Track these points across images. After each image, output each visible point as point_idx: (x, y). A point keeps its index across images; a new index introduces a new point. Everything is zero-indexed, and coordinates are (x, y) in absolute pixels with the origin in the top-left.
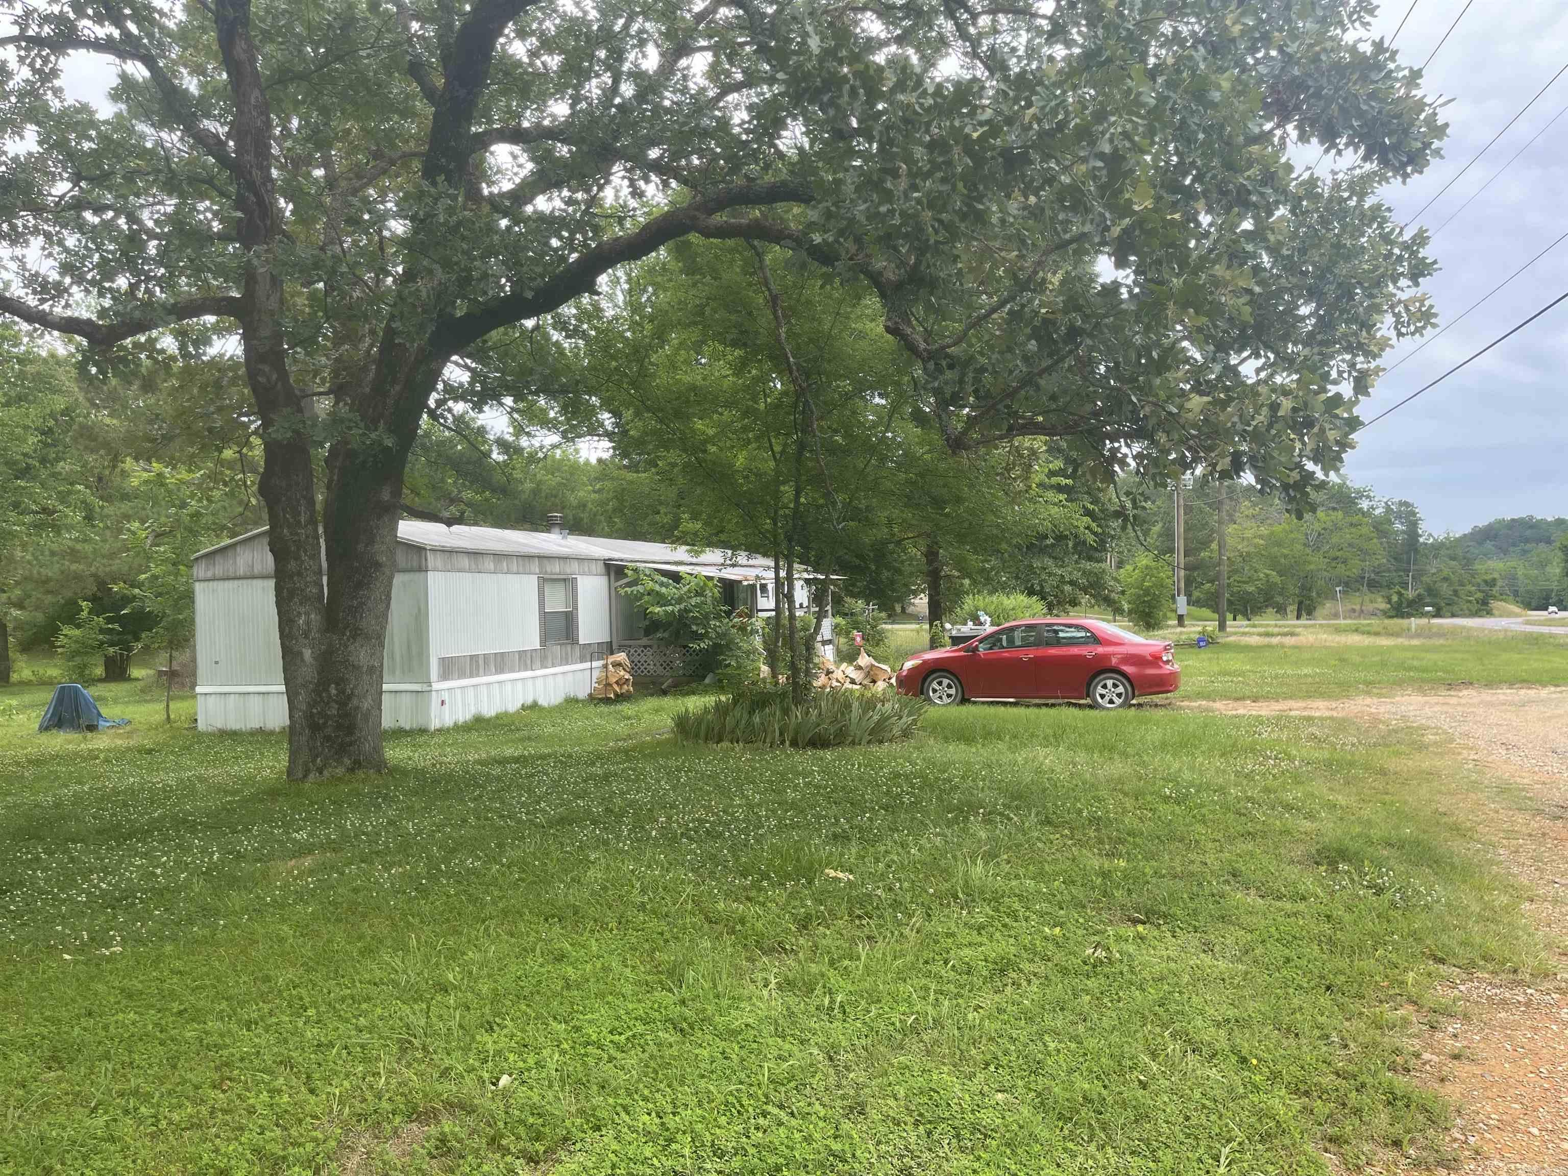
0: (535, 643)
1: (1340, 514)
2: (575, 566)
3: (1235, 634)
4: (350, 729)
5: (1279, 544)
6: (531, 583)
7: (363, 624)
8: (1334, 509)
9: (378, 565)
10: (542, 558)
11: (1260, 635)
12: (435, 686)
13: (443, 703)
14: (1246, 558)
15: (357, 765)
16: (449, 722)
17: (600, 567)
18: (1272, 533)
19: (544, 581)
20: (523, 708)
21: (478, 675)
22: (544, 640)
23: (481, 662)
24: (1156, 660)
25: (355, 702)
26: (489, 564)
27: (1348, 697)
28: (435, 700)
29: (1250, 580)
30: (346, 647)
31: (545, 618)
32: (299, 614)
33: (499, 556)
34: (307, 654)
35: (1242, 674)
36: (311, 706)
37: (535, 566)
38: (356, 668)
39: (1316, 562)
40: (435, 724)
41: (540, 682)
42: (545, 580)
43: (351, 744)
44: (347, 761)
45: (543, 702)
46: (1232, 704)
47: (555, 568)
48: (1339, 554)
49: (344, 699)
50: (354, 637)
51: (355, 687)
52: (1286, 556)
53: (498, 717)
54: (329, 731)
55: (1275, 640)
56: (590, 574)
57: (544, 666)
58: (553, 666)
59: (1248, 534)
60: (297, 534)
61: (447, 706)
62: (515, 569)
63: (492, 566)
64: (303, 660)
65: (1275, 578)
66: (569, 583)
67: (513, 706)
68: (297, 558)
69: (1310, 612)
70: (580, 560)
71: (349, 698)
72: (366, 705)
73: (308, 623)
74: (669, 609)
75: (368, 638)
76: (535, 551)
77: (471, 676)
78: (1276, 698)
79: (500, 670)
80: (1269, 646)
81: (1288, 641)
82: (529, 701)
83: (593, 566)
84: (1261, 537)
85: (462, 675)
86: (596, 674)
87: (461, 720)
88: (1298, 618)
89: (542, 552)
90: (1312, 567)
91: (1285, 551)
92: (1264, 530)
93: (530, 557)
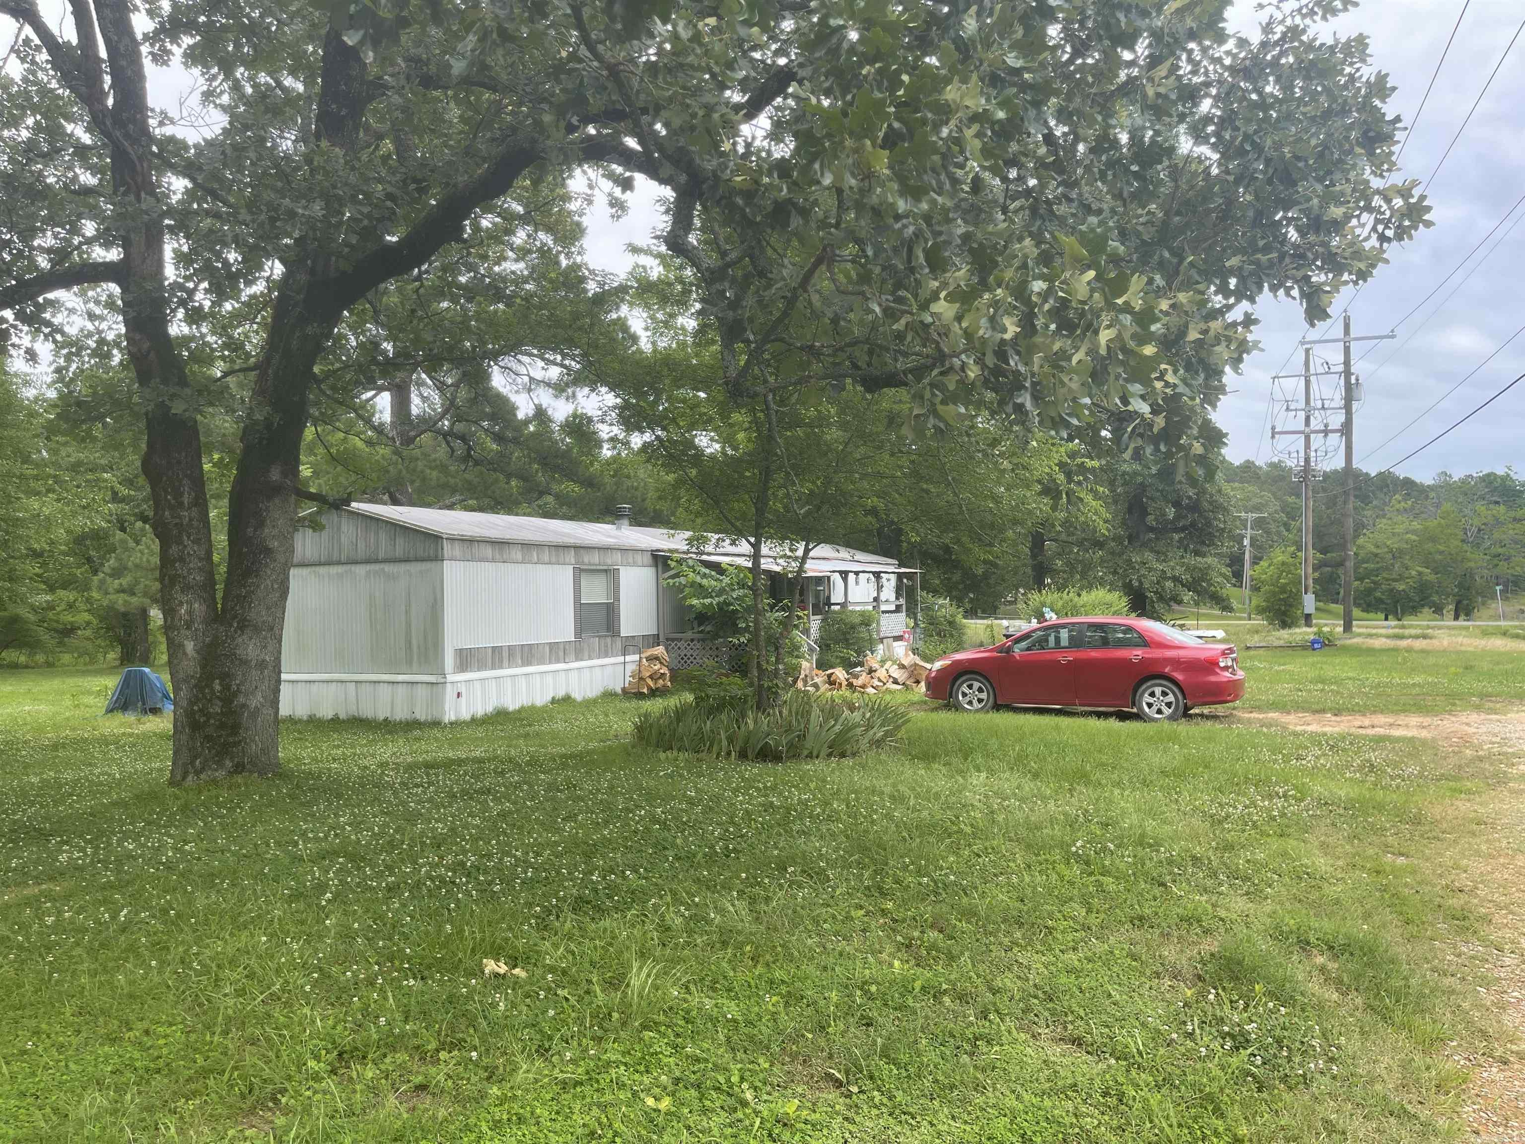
0: (567, 633)
1: (1502, 508)
2: (618, 556)
3: (1359, 635)
4: (235, 728)
5: (1433, 539)
6: (567, 573)
7: (252, 615)
8: (1497, 503)
9: (268, 551)
10: (578, 548)
11: (1388, 637)
12: (450, 678)
13: (459, 695)
14: (1398, 555)
15: (239, 768)
16: (466, 715)
17: (648, 558)
18: (1426, 528)
19: (579, 572)
20: (554, 701)
21: (501, 667)
22: (579, 632)
23: (505, 654)
24: (1211, 665)
25: (242, 699)
26: (517, 554)
27: (1450, 712)
28: (450, 692)
29: (1401, 578)
30: (234, 639)
31: (580, 608)
32: (181, 604)
33: (527, 546)
34: (190, 646)
35: (1338, 682)
36: (191, 703)
37: (571, 556)
38: (245, 662)
39: (1477, 561)
40: (449, 716)
41: (574, 675)
42: (581, 570)
43: (236, 744)
44: (228, 763)
45: (578, 696)
46: (1308, 717)
47: (594, 558)
48: (1500, 550)
49: (228, 697)
50: (242, 628)
51: (243, 683)
52: (1441, 553)
53: (521, 710)
54: (210, 731)
55: (1404, 643)
56: (635, 564)
57: (578, 658)
58: (590, 658)
59: (1399, 529)
60: (180, 517)
61: (463, 699)
62: (546, 559)
63: (519, 556)
64: (185, 654)
65: (1429, 576)
66: (611, 574)
67: (541, 699)
68: (179, 542)
69: (1468, 614)
70: (624, 550)
71: (235, 694)
72: (255, 701)
73: (190, 612)
74: (708, 601)
75: (257, 629)
76: (571, 541)
77: (493, 668)
78: (1362, 711)
79: (527, 662)
80: (1396, 650)
81: (1419, 644)
82: (561, 694)
83: (639, 558)
84: (1414, 532)
85: (482, 667)
86: (630, 668)
87: (480, 713)
88: (1456, 618)
89: (579, 542)
90: (1472, 564)
91: (1441, 548)
92: (1416, 525)
93: (566, 547)
